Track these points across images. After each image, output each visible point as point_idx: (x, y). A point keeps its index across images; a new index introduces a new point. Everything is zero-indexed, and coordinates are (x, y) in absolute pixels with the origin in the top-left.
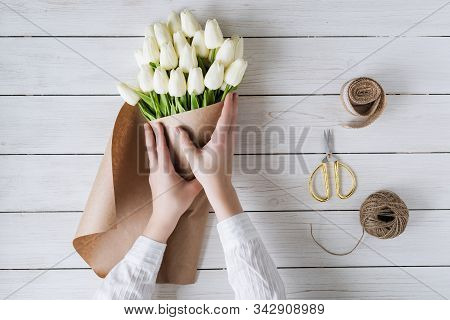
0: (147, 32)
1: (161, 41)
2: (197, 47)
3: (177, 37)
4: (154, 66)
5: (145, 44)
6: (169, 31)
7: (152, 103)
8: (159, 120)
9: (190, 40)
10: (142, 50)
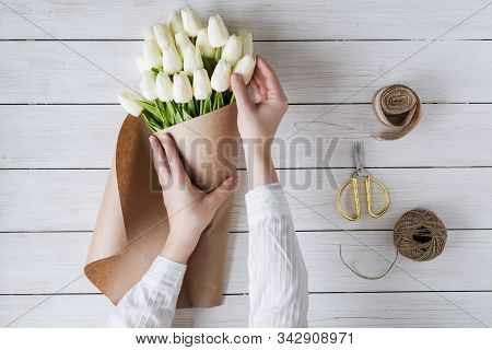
0: (146, 35)
1: (162, 43)
2: (201, 48)
3: (179, 37)
4: (156, 71)
5: (145, 47)
6: (170, 32)
7: (156, 113)
8: (166, 130)
9: (193, 40)
10: (142, 55)
